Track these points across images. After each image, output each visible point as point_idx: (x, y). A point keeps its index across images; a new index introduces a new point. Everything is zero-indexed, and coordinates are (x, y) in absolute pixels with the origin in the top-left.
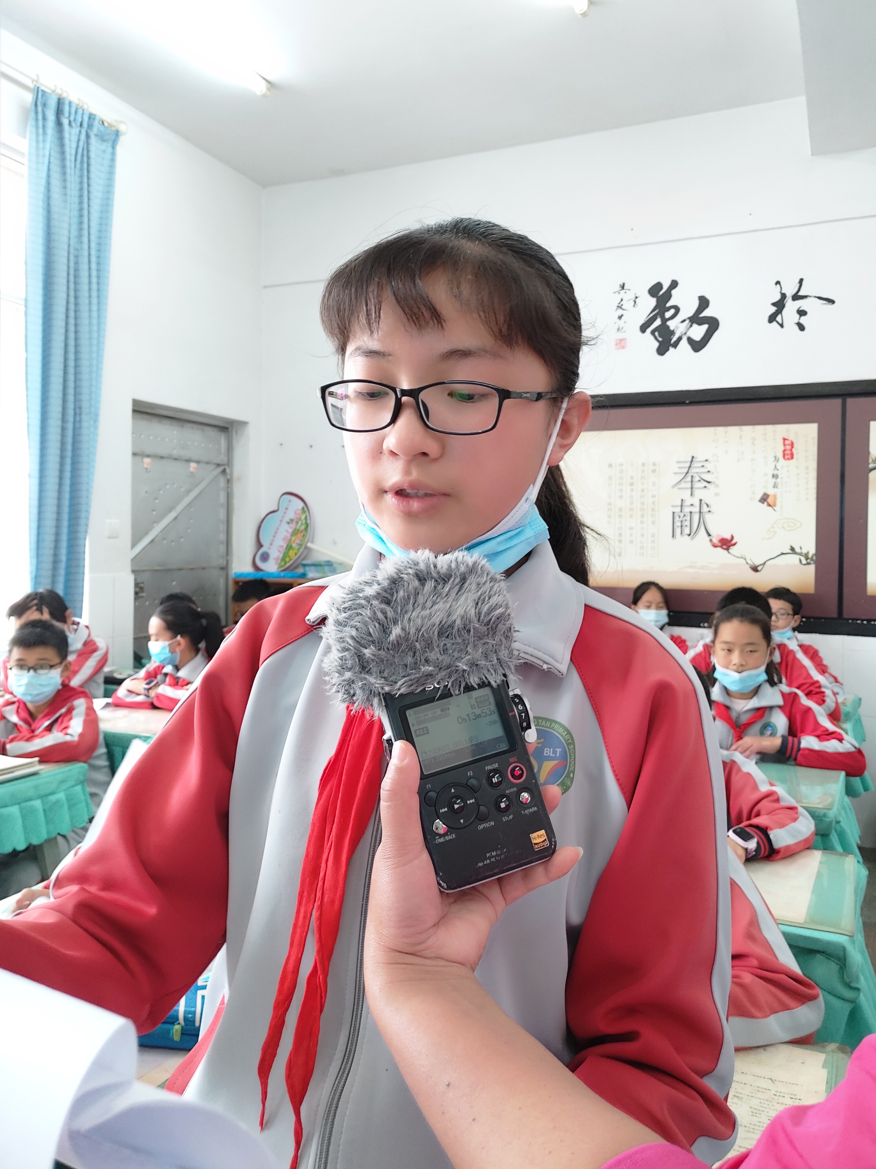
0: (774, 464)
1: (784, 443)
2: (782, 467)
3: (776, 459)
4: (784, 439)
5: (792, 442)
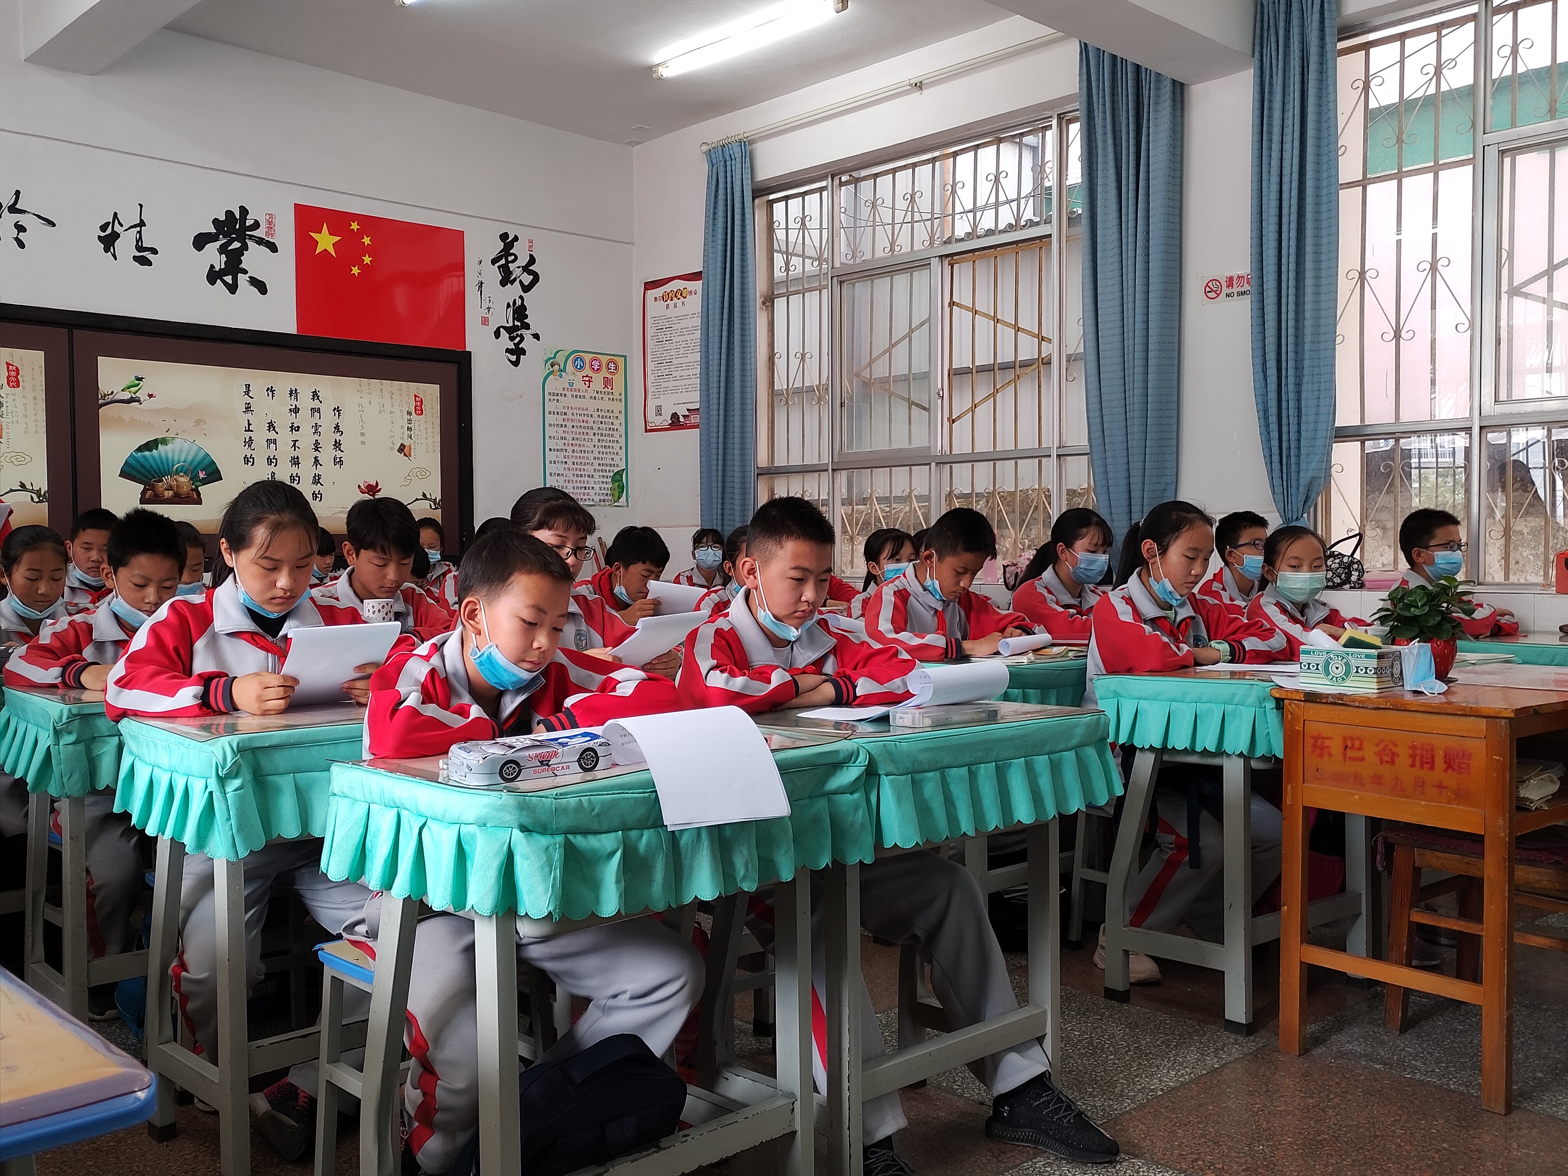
1: (8, 368)
2: (7, 394)
4: (8, 364)
5: (17, 368)
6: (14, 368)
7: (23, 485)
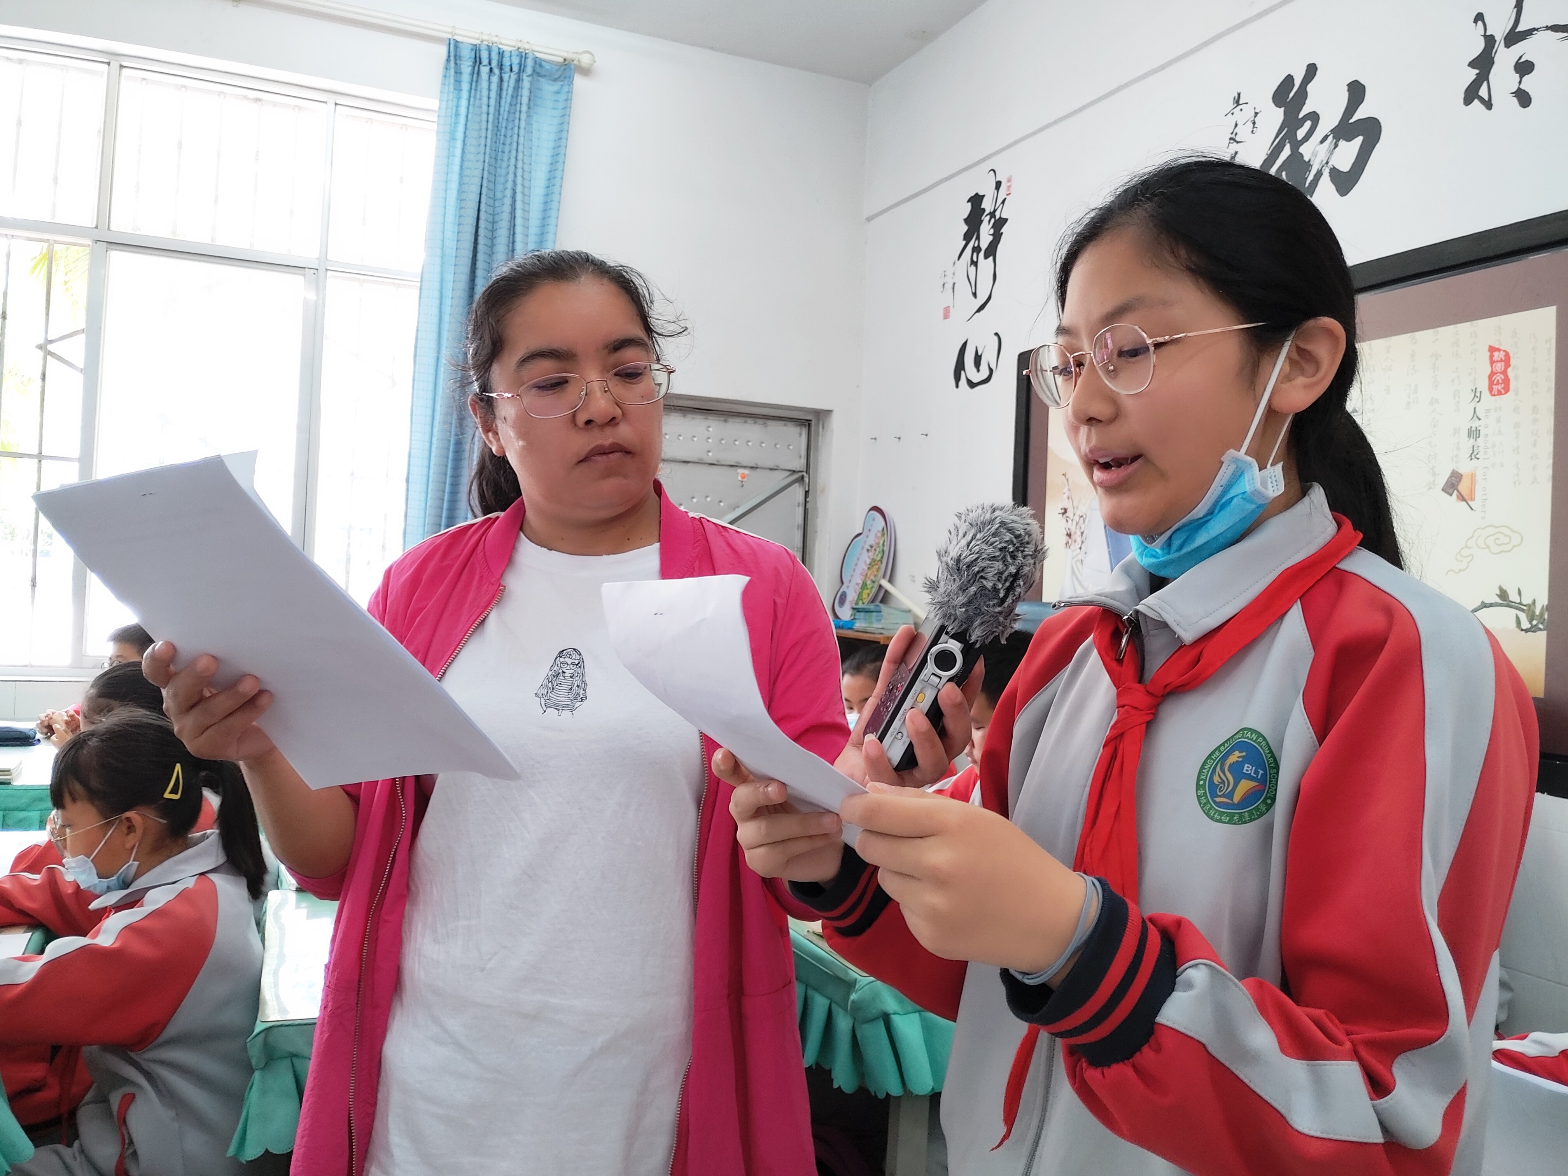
0: (1473, 405)
1: (1491, 357)
2: (1488, 411)
3: (1477, 395)
4: (1492, 350)
5: (1507, 355)
6: (1502, 354)
7: (1503, 594)
